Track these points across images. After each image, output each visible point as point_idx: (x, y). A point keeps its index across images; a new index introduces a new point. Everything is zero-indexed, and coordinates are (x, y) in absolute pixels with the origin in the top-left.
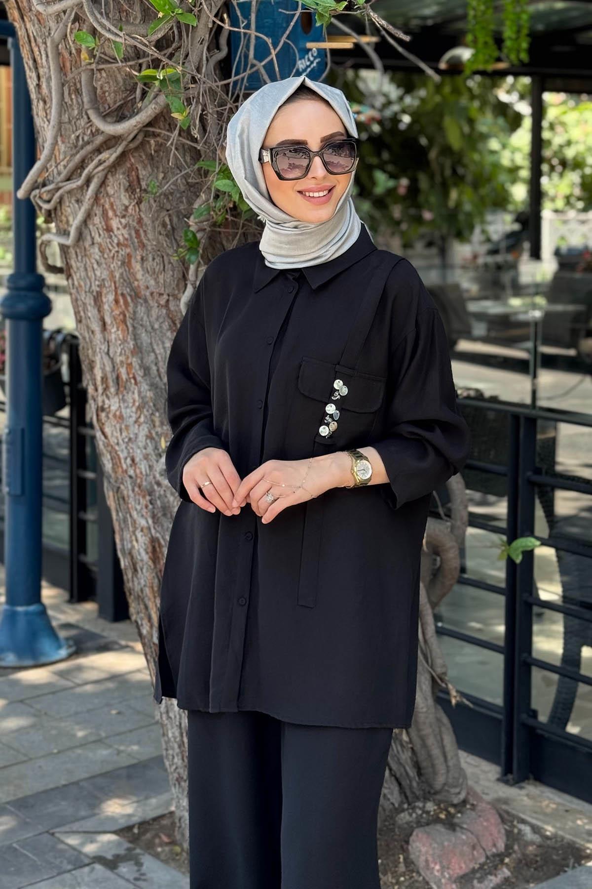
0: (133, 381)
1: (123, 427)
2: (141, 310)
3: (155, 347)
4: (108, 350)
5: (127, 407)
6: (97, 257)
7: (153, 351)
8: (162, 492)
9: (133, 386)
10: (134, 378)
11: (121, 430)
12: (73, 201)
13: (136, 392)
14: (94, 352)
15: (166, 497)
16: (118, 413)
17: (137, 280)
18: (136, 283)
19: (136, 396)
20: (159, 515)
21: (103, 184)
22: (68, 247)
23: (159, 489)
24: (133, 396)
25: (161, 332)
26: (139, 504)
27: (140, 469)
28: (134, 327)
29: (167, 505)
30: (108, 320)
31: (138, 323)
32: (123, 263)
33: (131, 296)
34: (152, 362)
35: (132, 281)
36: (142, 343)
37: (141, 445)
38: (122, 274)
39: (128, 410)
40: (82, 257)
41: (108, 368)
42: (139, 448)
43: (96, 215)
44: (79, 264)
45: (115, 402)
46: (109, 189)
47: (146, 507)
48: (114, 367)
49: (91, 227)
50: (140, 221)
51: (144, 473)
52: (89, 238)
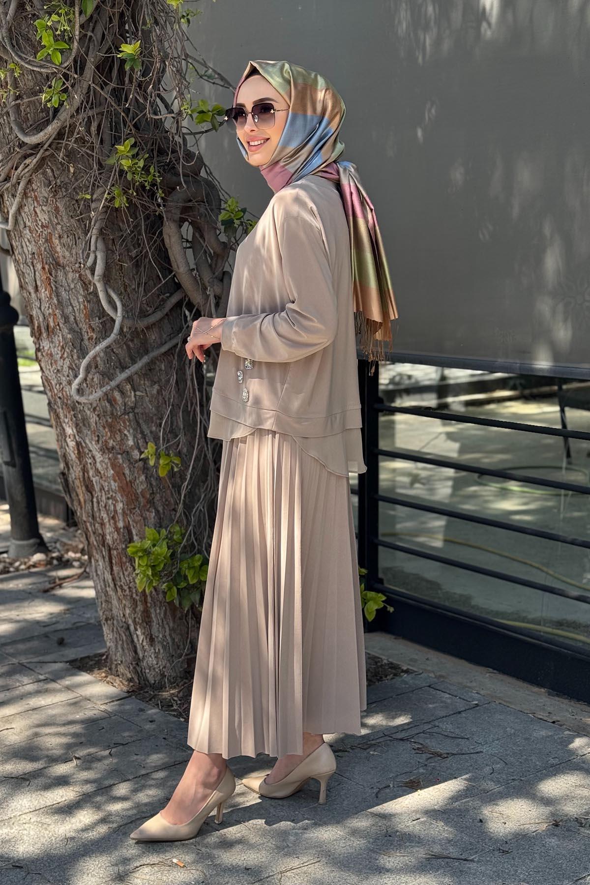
0: (58, 327)
1: (53, 361)
2: (60, 274)
3: (72, 302)
4: (40, 306)
5: (55, 347)
6: (29, 238)
7: (71, 304)
8: (82, 408)
9: (58, 331)
10: (58, 325)
11: (51, 365)
12: (10, 196)
13: (60, 335)
14: (32, 308)
15: (85, 411)
16: (49, 352)
17: (58, 253)
18: (56, 255)
19: (61, 338)
20: (81, 425)
21: (30, 182)
22: (10, 231)
23: (80, 406)
24: (58, 339)
25: (76, 290)
26: (66, 418)
27: (66, 392)
28: (56, 287)
29: (85, 418)
30: (39, 283)
31: (59, 284)
32: (47, 241)
33: (53, 265)
34: (70, 313)
35: (53, 253)
36: (62, 299)
37: (66, 374)
38: (45, 248)
39: (56, 349)
40: (19, 238)
41: (41, 320)
42: (64, 376)
43: (25, 205)
44: (17, 243)
45: (47, 344)
46: (33, 185)
47: (71, 420)
48: (45, 318)
49: (23, 214)
50: (57, 209)
51: (69, 395)
52: (22, 222)
